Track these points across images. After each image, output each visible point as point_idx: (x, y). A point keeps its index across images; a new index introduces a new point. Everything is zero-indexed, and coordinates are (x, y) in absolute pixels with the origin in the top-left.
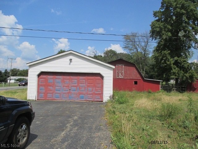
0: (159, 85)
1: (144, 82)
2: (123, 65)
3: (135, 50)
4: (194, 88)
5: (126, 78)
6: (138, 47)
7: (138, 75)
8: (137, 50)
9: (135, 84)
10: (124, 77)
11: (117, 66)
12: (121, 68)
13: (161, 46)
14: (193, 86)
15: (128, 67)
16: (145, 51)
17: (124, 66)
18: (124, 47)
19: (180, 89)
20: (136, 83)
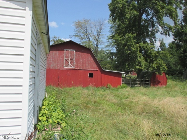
0: (121, 78)
1: (102, 75)
2: (74, 50)
3: (87, 39)
4: (158, 81)
5: (78, 69)
6: (90, 36)
7: (94, 65)
8: (89, 39)
9: (90, 77)
10: (75, 68)
11: (65, 51)
12: (71, 54)
13: (123, 28)
14: (157, 79)
15: (80, 54)
16: (97, 41)
17: (76, 51)
18: (75, 35)
19: (144, 82)
20: (91, 75)
